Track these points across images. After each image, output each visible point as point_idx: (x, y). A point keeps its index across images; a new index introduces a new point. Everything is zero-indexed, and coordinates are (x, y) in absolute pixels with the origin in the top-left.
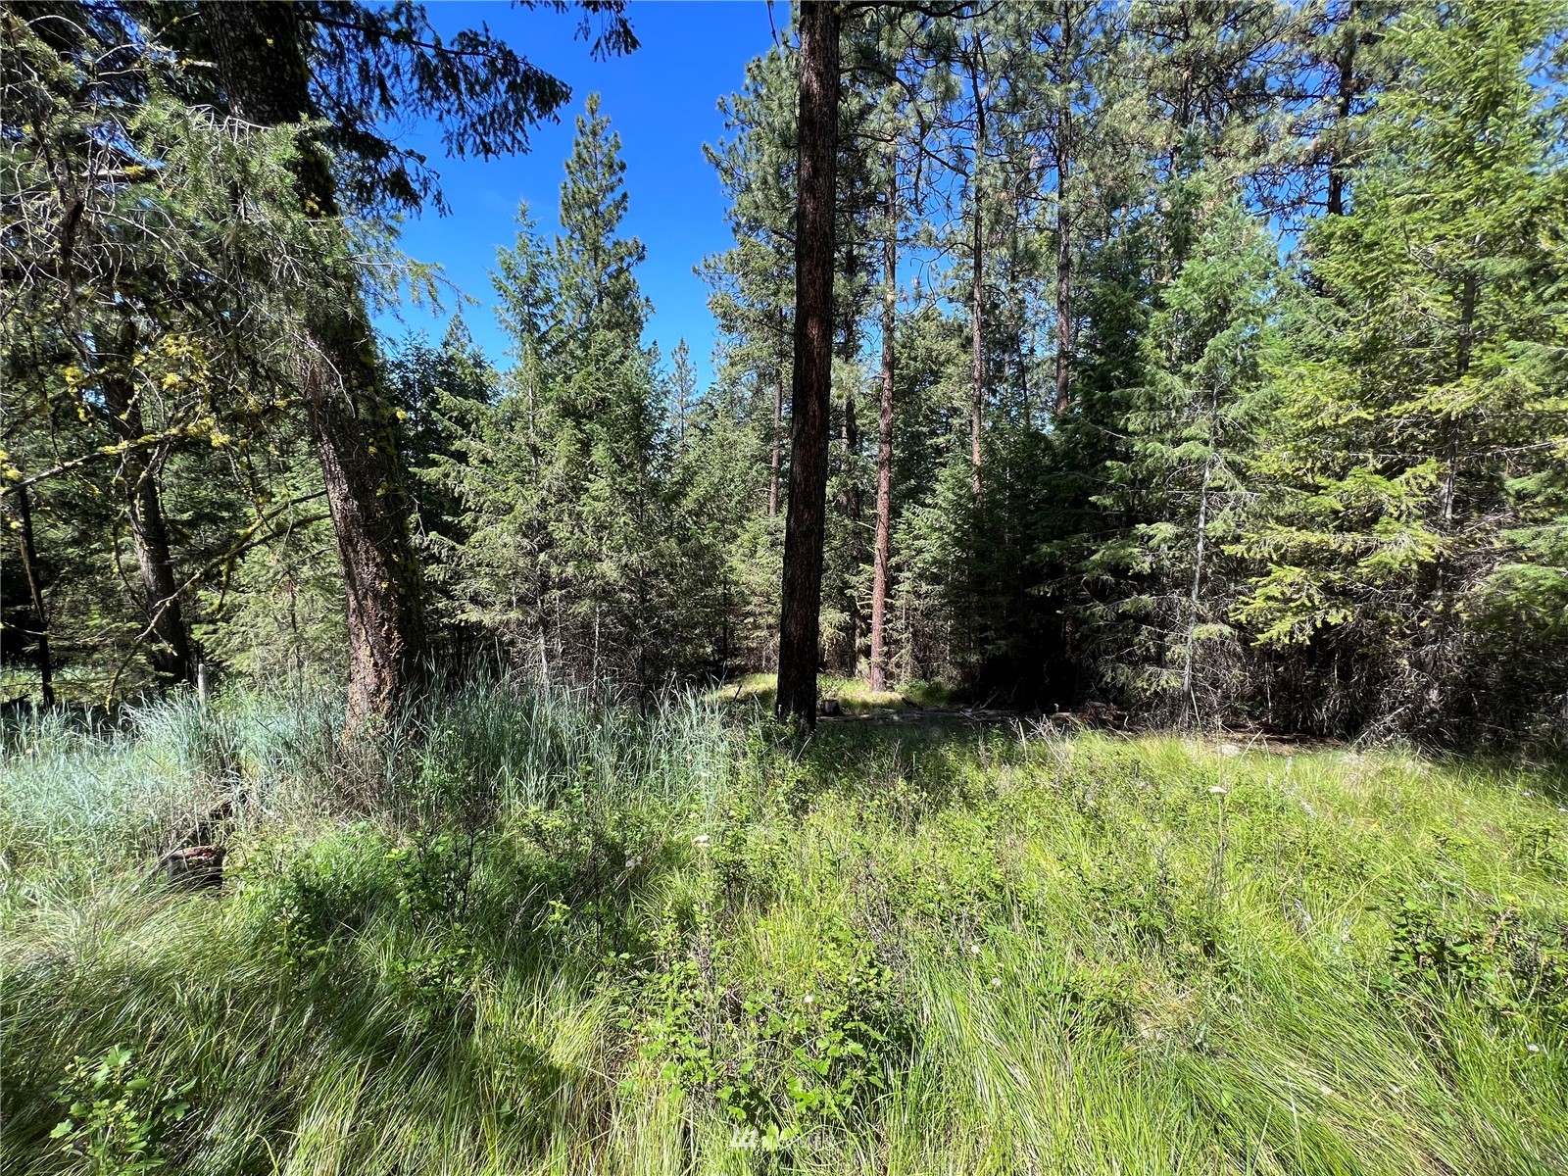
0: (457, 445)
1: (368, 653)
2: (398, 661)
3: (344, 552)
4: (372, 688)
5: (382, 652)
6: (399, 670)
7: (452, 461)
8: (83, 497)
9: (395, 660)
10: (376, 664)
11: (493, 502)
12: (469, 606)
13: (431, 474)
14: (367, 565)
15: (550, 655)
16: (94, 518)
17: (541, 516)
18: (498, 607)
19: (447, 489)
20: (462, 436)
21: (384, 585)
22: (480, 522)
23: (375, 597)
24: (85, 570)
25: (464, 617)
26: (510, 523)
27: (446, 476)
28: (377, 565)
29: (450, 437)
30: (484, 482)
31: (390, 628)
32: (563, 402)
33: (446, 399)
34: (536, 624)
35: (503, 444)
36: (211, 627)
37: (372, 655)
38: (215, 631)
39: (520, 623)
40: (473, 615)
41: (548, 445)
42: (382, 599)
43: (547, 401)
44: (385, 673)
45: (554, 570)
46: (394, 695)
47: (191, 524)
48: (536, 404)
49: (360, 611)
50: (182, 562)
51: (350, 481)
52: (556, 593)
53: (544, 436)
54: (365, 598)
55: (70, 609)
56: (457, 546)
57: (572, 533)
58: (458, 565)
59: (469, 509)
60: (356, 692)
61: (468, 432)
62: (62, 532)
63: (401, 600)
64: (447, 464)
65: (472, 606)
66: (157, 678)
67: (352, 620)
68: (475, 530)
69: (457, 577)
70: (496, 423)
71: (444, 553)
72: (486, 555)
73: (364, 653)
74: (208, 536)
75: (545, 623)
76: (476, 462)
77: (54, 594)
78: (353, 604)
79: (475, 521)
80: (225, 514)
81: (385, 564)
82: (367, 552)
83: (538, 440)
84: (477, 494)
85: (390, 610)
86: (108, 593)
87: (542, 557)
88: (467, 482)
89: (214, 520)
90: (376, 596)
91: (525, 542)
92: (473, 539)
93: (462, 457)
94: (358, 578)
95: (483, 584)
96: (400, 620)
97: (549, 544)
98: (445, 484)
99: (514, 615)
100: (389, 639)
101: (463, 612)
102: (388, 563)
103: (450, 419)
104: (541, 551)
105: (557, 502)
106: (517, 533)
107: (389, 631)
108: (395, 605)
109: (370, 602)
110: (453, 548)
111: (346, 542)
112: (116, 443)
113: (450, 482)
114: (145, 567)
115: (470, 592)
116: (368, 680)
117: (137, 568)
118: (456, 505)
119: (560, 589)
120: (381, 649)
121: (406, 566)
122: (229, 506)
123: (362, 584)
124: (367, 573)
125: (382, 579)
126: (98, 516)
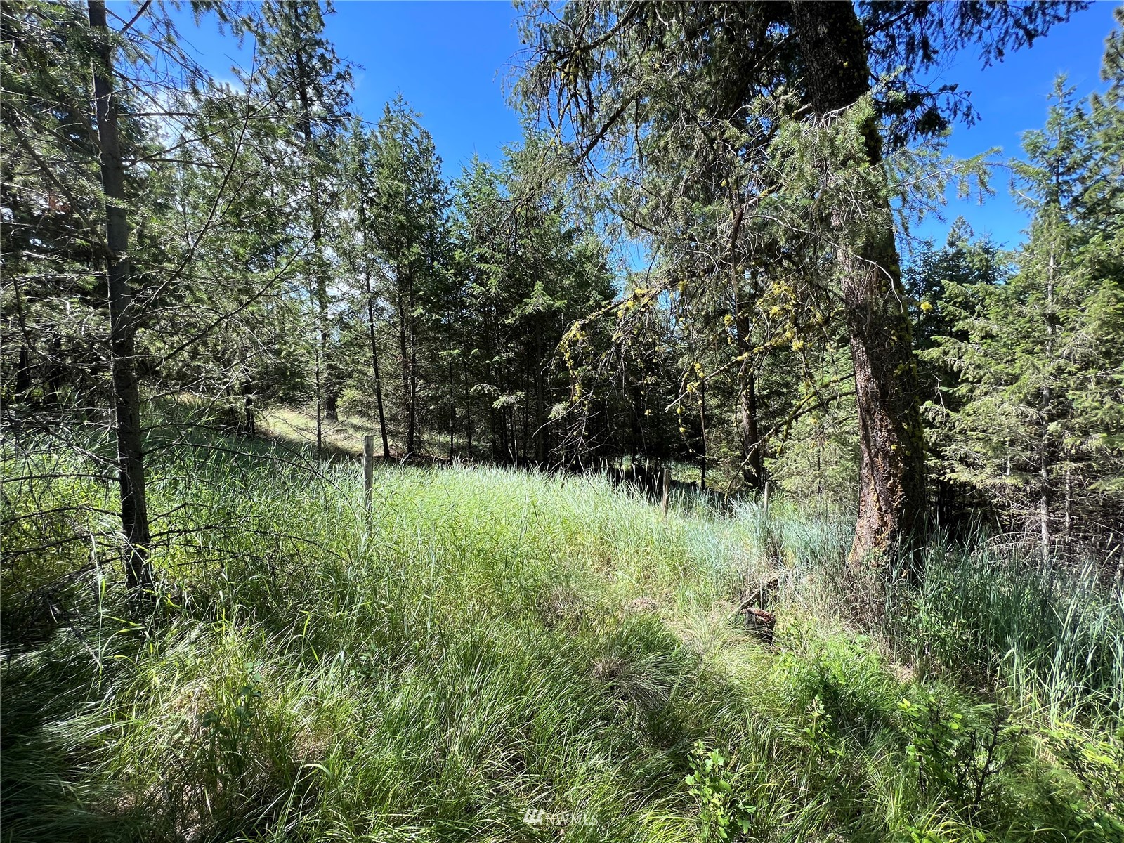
0: (960, 326)
1: (875, 499)
2: (899, 510)
3: (863, 420)
4: (876, 526)
5: (886, 501)
6: (900, 518)
7: (954, 340)
8: (724, 383)
9: (896, 509)
10: (880, 509)
11: (995, 374)
12: (959, 467)
13: (933, 353)
14: (881, 430)
15: (1054, 527)
16: (726, 392)
17: (1055, 385)
18: (988, 471)
19: (946, 366)
20: (966, 317)
21: (893, 447)
22: (977, 392)
23: (884, 457)
24: (722, 421)
25: (954, 476)
26: (1013, 392)
27: (946, 353)
28: (888, 431)
29: (954, 319)
30: (985, 356)
31: (894, 482)
32: (1100, 262)
33: (952, 287)
34: (1037, 493)
35: (1011, 318)
36: (773, 460)
37: (878, 501)
38: (775, 463)
39: (1017, 489)
40: (963, 475)
41: (1071, 313)
42: (891, 459)
43: (1074, 266)
44: (887, 517)
45: (1068, 440)
46: (893, 536)
47: (768, 397)
48: (1057, 272)
49: (872, 465)
50: (762, 418)
51: (873, 365)
52: (1068, 466)
53: (1066, 303)
54: (876, 456)
55: (715, 440)
56: (951, 414)
57: (1101, 402)
58: (950, 429)
59: (967, 381)
60: (862, 526)
61: (972, 313)
62: (714, 402)
63: (907, 461)
64: (949, 343)
65: (962, 467)
66: (745, 485)
67: (864, 471)
68: (970, 399)
69: (948, 439)
70: (1007, 299)
71: (938, 419)
72: (982, 421)
73: (871, 498)
74: (775, 404)
75: (1049, 494)
76: (977, 339)
77: (709, 432)
78: (866, 459)
79: (971, 391)
80: (785, 390)
81: (895, 430)
82: (881, 420)
83: (1057, 308)
84: (978, 367)
85: (896, 468)
86: (729, 433)
87: (1052, 427)
88: (968, 357)
89: (780, 394)
90: (886, 455)
91: (1031, 411)
92: (968, 408)
93: (963, 336)
94: (872, 440)
95: (975, 448)
96: (904, 477)
97: (1064, 412)
98: (944, 361)
99: (1009, 480)
100: (893, 492)
101: (953, 471)
102: (898, 429)
103: (954, 305)
104: (1052, 420)
105: (1080, 370)
106: (1021, 401)
107: (894, 485)
108: (901, 464)
109: (880, 460)
110: (948, 415)
111: (866, 412)
112: (741, 354)
113: (949, 359)
114: (745, 421)
115: (960, 453)
116: (872, 520)
117: (742, 421)
118: (953, 378)
119: (1074, 460)
120: (886, 498)
121: (913, 433)
122: (787, 385)
123: (875, 445)
124: (879, 437)
125: (892, 443)
126: (728, 393)
